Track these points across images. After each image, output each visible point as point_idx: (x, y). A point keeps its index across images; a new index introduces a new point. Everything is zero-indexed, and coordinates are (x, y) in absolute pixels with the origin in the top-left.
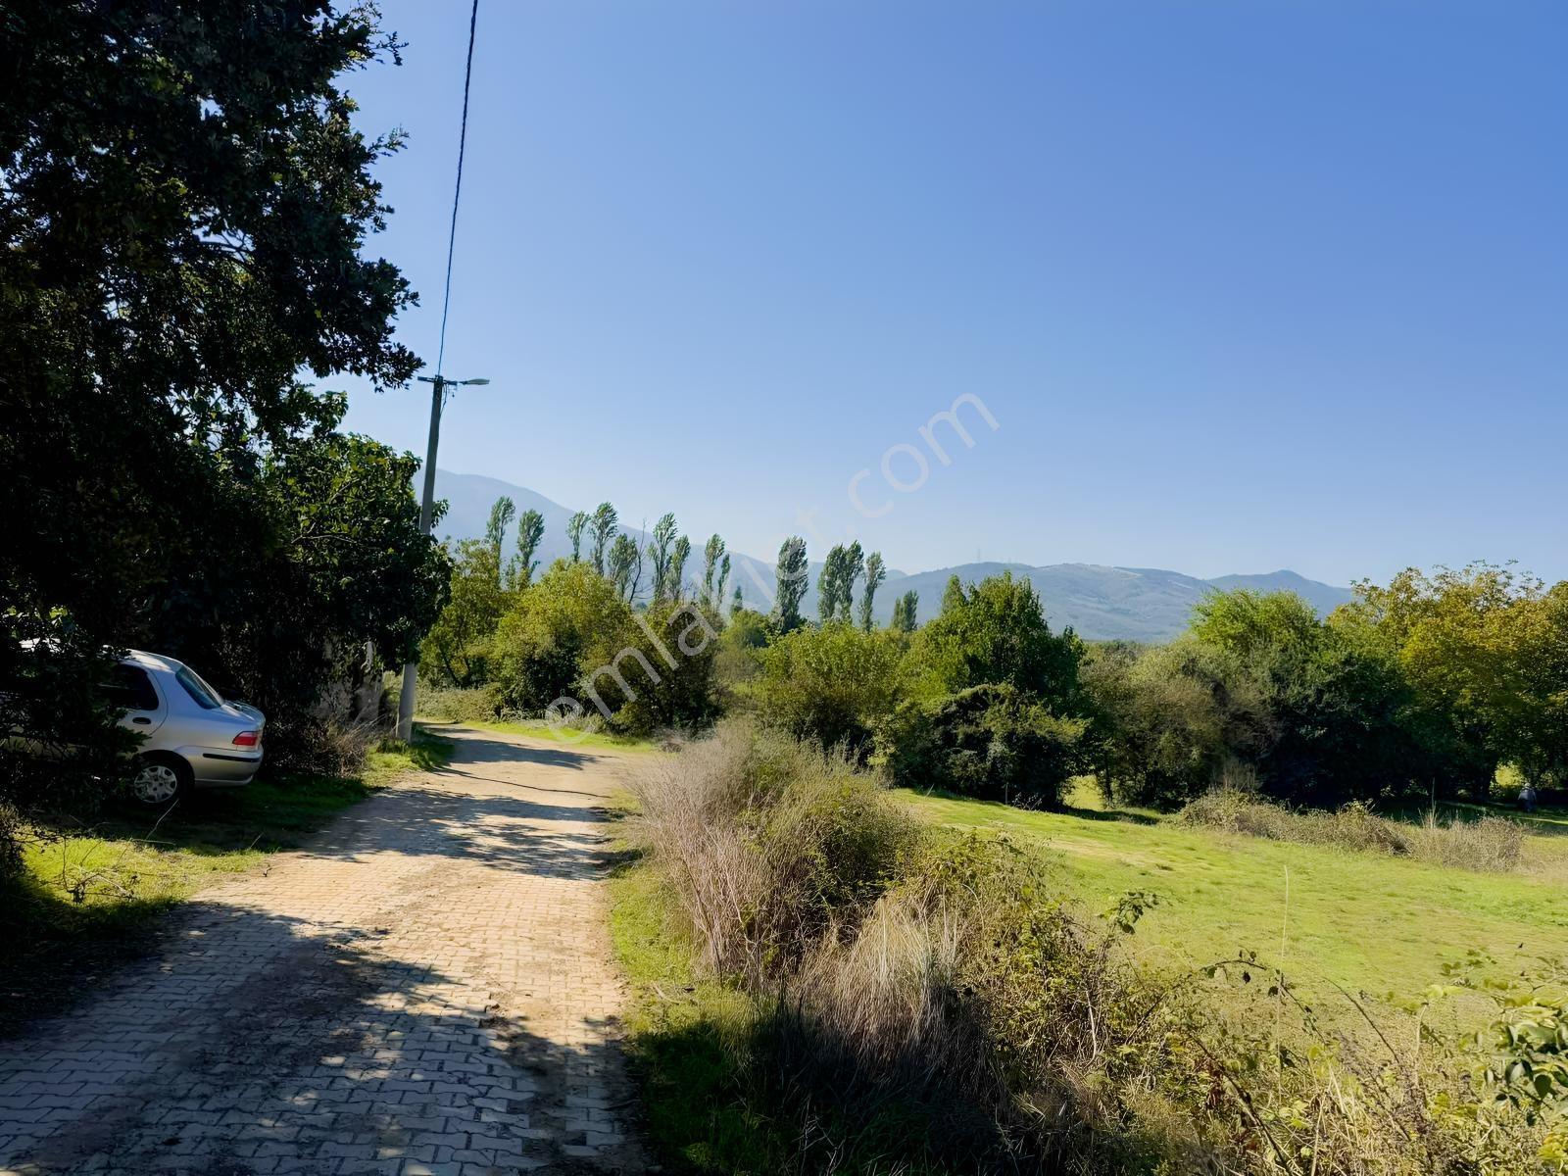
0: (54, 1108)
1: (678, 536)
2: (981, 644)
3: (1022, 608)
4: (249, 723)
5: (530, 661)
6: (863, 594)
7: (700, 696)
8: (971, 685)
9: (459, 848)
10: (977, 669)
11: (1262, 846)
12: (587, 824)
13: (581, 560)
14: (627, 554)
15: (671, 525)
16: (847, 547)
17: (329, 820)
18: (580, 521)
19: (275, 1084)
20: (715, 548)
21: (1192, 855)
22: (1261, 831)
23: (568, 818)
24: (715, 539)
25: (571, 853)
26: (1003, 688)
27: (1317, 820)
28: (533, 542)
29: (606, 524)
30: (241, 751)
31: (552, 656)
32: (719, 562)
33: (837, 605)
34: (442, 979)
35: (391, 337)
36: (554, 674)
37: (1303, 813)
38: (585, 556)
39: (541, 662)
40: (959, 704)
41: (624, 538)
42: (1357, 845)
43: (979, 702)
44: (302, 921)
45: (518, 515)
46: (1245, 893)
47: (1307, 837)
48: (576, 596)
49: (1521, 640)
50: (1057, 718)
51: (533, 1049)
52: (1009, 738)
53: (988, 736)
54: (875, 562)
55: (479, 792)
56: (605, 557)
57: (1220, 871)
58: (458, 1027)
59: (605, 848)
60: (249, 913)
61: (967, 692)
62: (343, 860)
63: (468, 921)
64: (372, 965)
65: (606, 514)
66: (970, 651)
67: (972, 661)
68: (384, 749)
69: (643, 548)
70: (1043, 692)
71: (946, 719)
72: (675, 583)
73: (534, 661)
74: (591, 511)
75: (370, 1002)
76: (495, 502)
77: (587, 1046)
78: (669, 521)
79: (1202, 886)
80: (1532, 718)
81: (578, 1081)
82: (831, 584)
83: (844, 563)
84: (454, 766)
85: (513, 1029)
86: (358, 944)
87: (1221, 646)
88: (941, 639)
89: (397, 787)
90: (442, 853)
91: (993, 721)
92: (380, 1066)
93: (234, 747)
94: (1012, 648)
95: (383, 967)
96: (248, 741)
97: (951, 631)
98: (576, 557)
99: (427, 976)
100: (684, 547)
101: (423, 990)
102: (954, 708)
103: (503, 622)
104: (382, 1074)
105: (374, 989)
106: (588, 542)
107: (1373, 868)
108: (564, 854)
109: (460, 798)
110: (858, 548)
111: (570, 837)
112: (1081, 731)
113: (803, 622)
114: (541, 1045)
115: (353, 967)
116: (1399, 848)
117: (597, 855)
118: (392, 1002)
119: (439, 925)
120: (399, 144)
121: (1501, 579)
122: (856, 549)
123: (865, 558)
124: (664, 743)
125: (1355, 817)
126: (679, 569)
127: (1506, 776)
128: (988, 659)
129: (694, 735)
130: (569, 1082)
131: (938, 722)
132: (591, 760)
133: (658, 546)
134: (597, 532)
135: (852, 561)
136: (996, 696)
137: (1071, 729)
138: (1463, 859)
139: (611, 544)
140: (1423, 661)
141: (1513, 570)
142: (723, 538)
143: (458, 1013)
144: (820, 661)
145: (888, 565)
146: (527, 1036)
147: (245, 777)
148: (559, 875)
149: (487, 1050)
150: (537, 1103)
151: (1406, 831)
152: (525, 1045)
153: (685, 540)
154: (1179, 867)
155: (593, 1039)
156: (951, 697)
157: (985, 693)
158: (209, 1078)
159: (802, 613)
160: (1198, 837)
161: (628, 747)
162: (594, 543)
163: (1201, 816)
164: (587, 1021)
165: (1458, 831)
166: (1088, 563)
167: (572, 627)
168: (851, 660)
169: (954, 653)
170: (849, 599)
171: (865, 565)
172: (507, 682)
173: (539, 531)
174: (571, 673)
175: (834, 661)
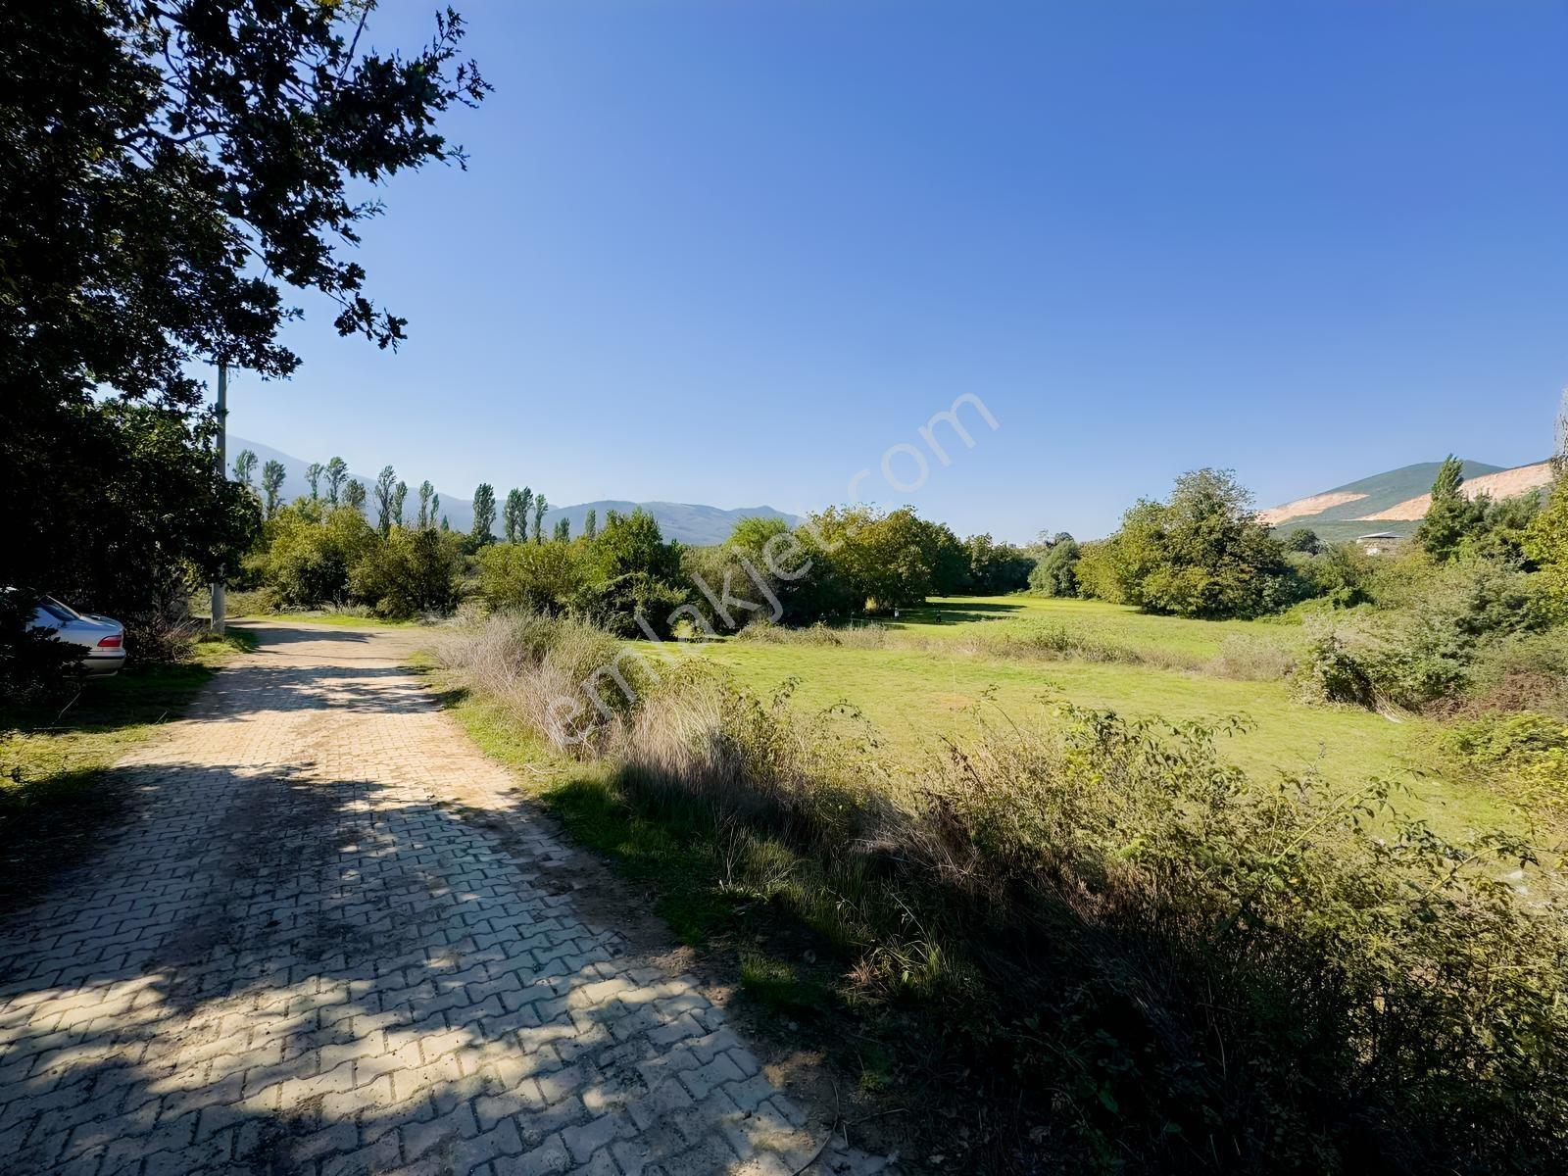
0: (143, 928)
1: (398, 481)
2: (627, 550)
3: (649, 528)
4: (112, 629)
5: (303, 571)
6: (534, 519)
7: (445, 589)
8: (621, 574)
9: (321, 703)
10: (625, 564)
11: (780, 648)
12: (402, 678)
13: (319, 497)
14: (357, 493)
15: (391, 473)
16: (521, 490)
17: (194, 695)
18: (316, 470)
19: (319, 872)
20: (426, 491)
21: (748, 656)
22: (776, 640)
23: (386, 675)
24: (426, 484)
25: (408, 697)
26: (641, 575)
27: (801, 632)
28: (276, 484)
29: (339, 472)
30: (107, 652)
31: (321, 567)
32: (431, 498)
33: (517, 527)
34: (381, 787)
35: (273, 340)
36: (325, 580)
37: (793, 629)
38: (322, 494)
39: (314, 571)
40: (616, 585)
41: (355, 482)
42: (819, 642)
43: (627, 584)
44: (236, 767)
45: (261, 464)
46: (777, 672)
47: (797, 640)
48: (336, 524)
49: (877, 541)
50: (672, 590)
51: (476, 816)
52: (645, 603)
53: (634, 602)
54: (541, 500)
55: (304, 664)
56: (339, 495)
57: (763, 662)
58: (419, 812)
59: (428, 691)
60: (183, 768)
61: (620, 578)
62: (231, 721)
63: (367, 748)
64: (320, 786)
65: (338, 468)
66: (620, 555)
67: (622, 560)
68: (203, 641)
69: (369, 489)
70: (663, 576)
71: (609, 594)
72: (398, 514)
73: (306, 571)
74: (326, 463)
75: (342, 809)
76: (239, 454)
77: (510, 807)
78: (388, 472)
79: (758, 671)
80: (882, 577)
81: (519, 827)
82: (511, 513)
83: (519, 500)
84: (264, 648)
85: (456, 807)
86: (295, 776)
87: (747, 547)
88: (602, 548)
89: (230, 666)
90: (309, 707)
91: (637, 595)
92: (386, 846)
93: (100, 649)
94: (643, 552)
95: (331, 786)
96: (114, 644)
97: (608, 542)
98: (315, 496)
99: (371, 786)
100: (402, 488)
101: (374, 795)
102: (613, 588)
103: (276, 543)
104: (392, 850)
105: (339, 801)
106: (324, 487)
107: (829, 653)
108: (403, 698)
109: (290, 670)
110: (529, 491)
111: (397, 687)
112: (684, 596)
113: (495, 538)
114: (481, 813)
115: (309, 790)
116: (838, 642)
117: (427, 696)
118: (360, 806)
119: (349, 754)
120: (380, 211)
121: (869, 511)
122: (528, 492)
123: (534, 497)
124: (423, 621)
125: (819, 630)
126: (399, 505)
127: (870, 604)
128: (630, 558)
129: (444, 616)
130: (515, 829)
131: (604, 596)
132: (371, 636)
133: (382, 488)
134: (332, 478)
135: (525, 499)
136: (637, 580)
137: (680, 595)
138: (866, 645)
139: (343, 486)
140: (838, 553)
141: (873, 506)
142: (432, 483)
143: (413, 804)
144: (529, 563)
145: (549, 501)
146: (467, 809)
147: (114, 670)
148: (409, 711)
149: (450, 822)
150: (505, 845)
151: (838, 634)
152: (471, 814)
153: (403, 484)
154: (744, 663)
155: (510, 802)
156: (611, 582)
157: (631, 578)
158: (260, 880)
159: (493, 532)
160: (747, 645)
161: (394, 625)
162: (330, 486)
163: (749, 636)
164: (499, 793)
165: (860, 632)
166: (666, 501)
167: (336, 546)
168: (549, 562)
169: (611, 556)
170: (525, 524)
171: (535, 502)
172: (284, 587)
173: (281, 476)
174: (342, 577)
175: (539, 563)
